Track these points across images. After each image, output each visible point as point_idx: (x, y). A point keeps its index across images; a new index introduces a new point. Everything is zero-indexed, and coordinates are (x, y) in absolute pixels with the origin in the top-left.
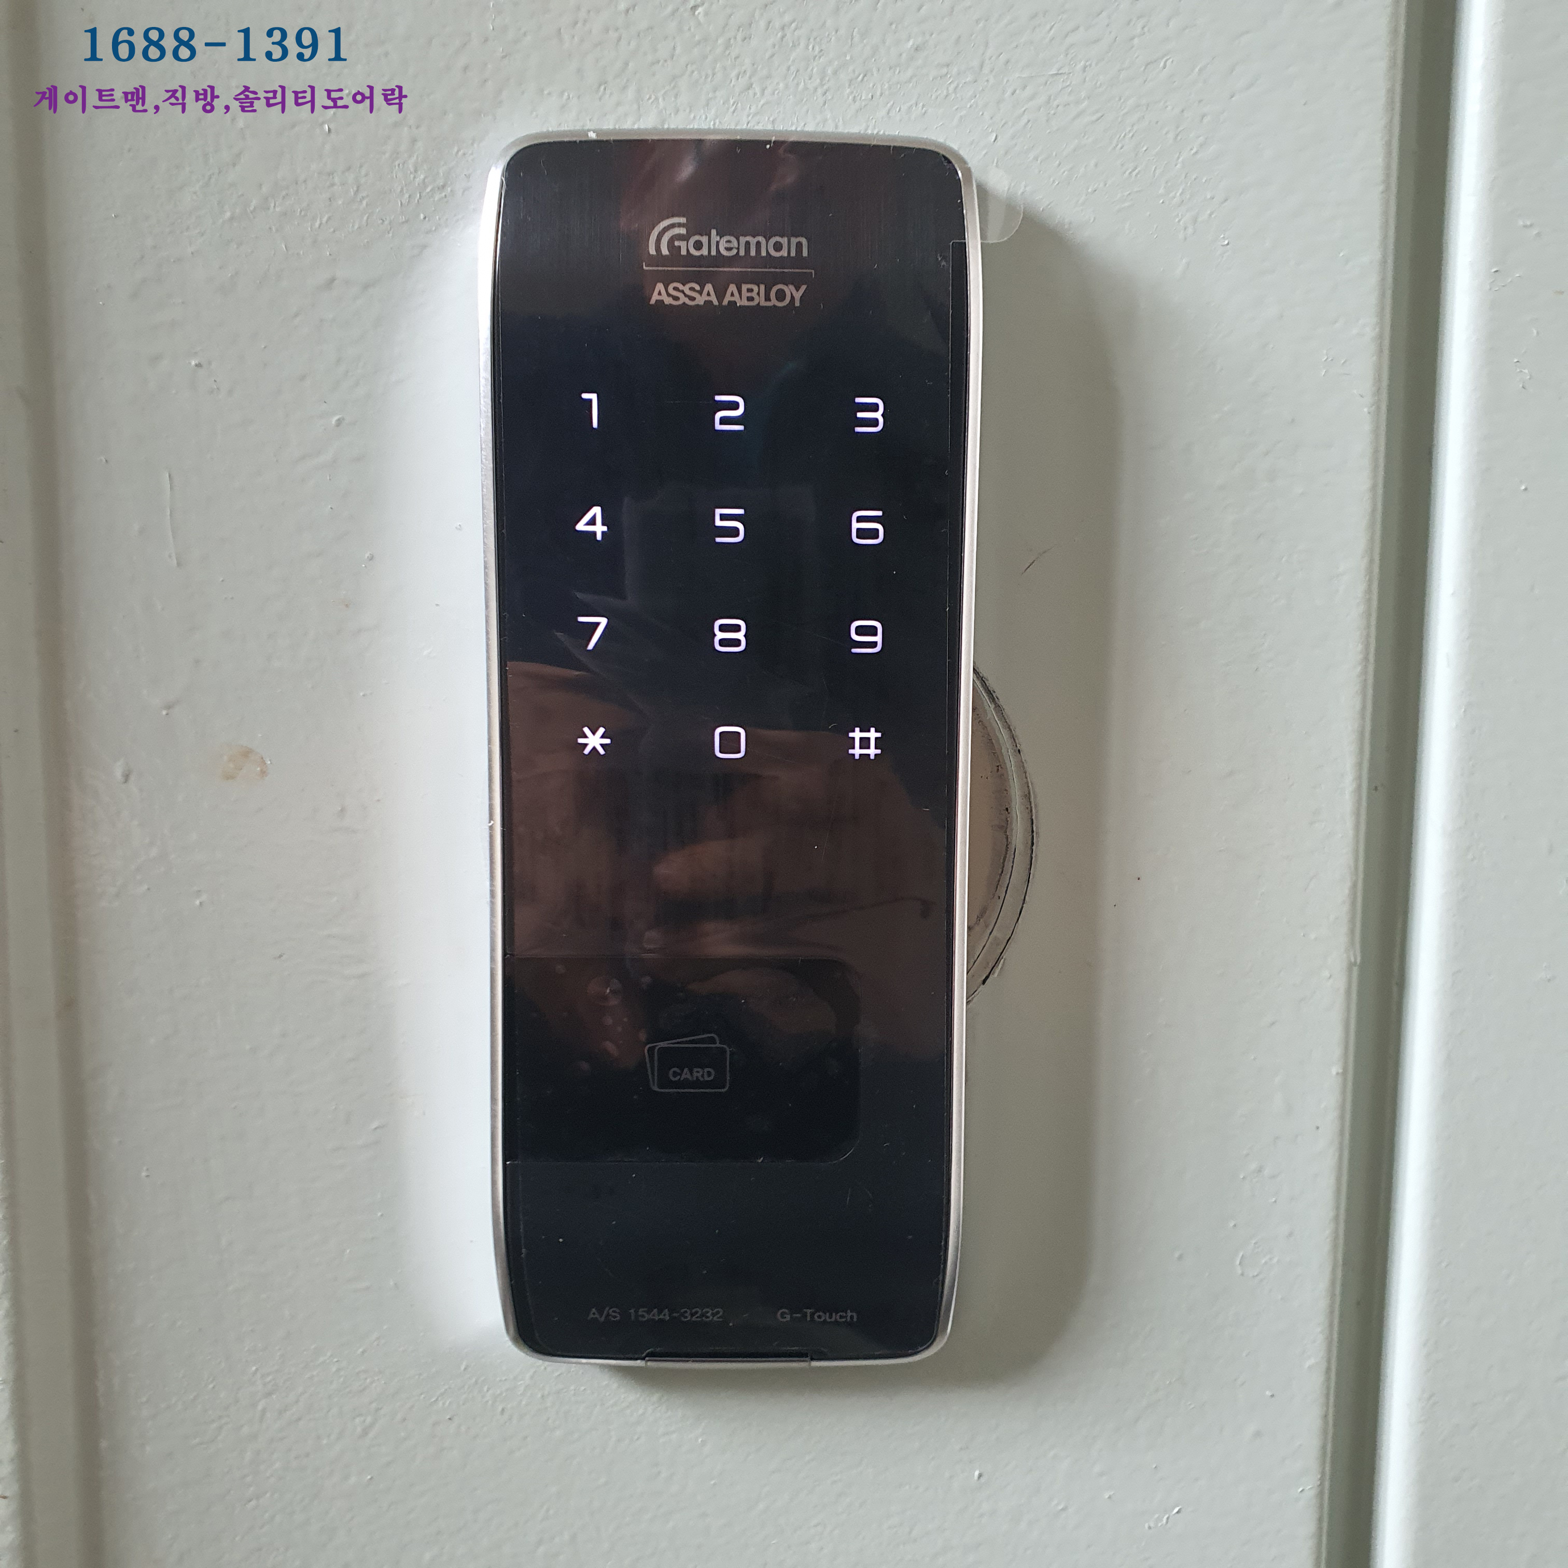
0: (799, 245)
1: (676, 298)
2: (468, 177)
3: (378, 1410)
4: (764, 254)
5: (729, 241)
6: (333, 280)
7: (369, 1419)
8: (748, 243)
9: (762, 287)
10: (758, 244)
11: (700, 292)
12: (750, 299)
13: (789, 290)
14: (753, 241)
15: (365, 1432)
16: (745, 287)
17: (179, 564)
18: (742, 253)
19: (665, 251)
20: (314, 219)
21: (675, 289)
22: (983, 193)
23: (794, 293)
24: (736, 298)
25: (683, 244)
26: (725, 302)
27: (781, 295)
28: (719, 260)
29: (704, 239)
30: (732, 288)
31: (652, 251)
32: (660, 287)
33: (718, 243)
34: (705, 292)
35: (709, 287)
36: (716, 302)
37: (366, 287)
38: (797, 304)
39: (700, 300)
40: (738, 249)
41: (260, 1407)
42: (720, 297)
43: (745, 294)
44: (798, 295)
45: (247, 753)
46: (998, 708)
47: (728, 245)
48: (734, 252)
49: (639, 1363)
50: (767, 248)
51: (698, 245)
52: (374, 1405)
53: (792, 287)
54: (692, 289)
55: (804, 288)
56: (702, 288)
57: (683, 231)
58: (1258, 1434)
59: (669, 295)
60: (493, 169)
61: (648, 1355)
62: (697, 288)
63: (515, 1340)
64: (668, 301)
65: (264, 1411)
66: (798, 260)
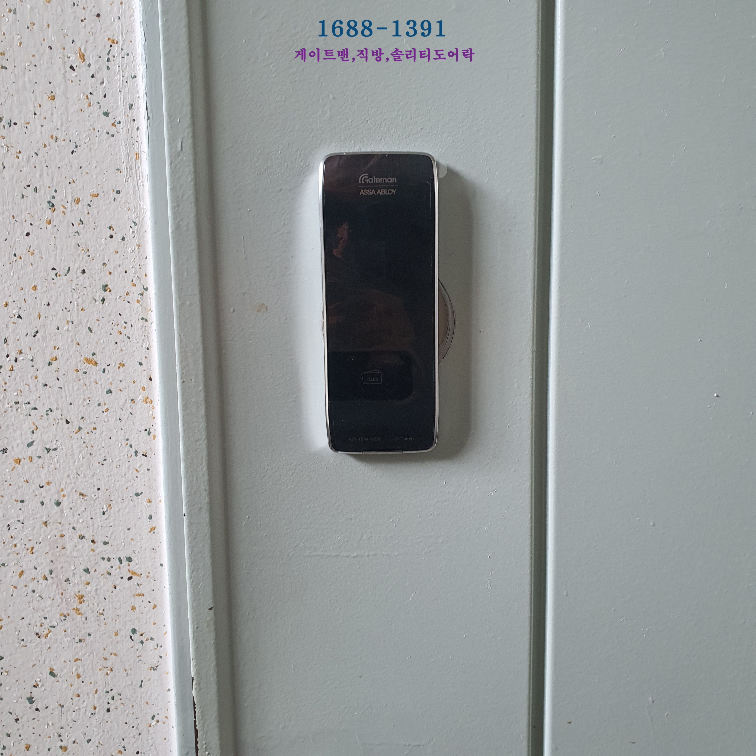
0: (394, 180)
2: (314, 163)
3: (295, 469)
6: (282, 189)
7: (293, 471)
8: (382, 180)
9: (386, 190)
10: (385, 180)
11: (371, 192)
12: (383, 193)
14: (384, 179)
15: (293, 474)
16: (382, 190)
17: (246, 259)
18: (381, 182)
19: (363, 182)
20: (277, 175)
22: (438, 164)
24: (380, 193)
25: (367, 180)
27: (390, 192)
28: (376, 184)
29: (372, 179)
30: (379, 190)
31: (360, 182)
32: (362, 190)
35: (373, 190)
37: (289, 191)
38: (394, 194)
41: (266, 469)
42: (376, 193)
45: (263, 305)
46: (445, 289)
47: (378, 180)
48: (379, 182)
49: (361, 453)
50: (387, 181)
51: (371, 180)
53: (393, 190)
55: (396, 190)
57: (367, 177)
59: (364, 192)
60: (321, 162)
61: (364, 450)
63: (331, 448)
66: (394, 183)
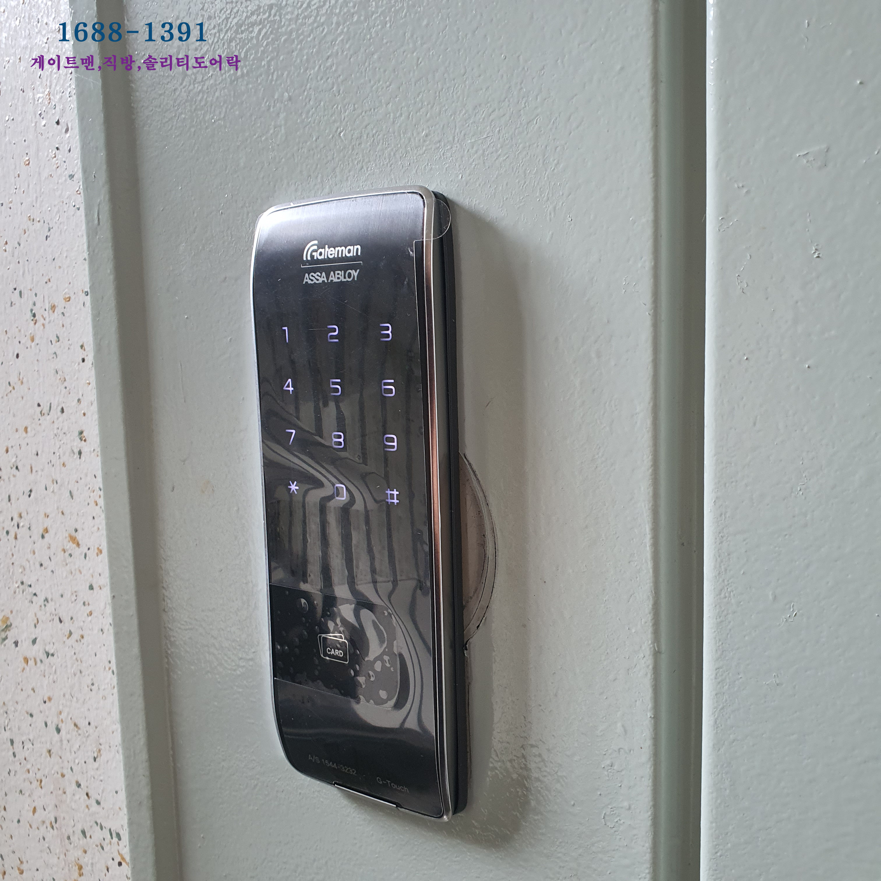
0: (357, 250)
1: (312, 280)
4: (344, 256)
5: (332, 251)
9: (343, 271)
10: (342, 250)
11: (320, 277)
12: (338, 278)
13: (353, 272)
14: (340, 249)
16: (337, 272)
18: (336, 256)
19: (309, 258)
21: (312, 276)
23: (355, 273)
24: (333, 279)
25: (315, 254)
26: (329, 281)
27: (350, 275)
28: (328, 260)
29: (323, 251)
30: (332, 273)
31: (305, 259)
32: (307, 275)
33: (328, 252)
34: (322, 276)
35: (324, 274)
36: (326, 281)
38: (356, 279)
39: (321, 280)
40: (335, 254)
42: (327, 278)
43: (337, 276)
44: (356, 274)
47: (332, 253)
48: (333, 256)
50: (346, 253)
51: (321, 254)
53: (354, 271)
54: (318, 275)
55: (358, 270)
56: (321, 274)
57: (315, 247)
59: (310, 279)
62: (319, 274)
64: (310, 282)
66: (355, 258)
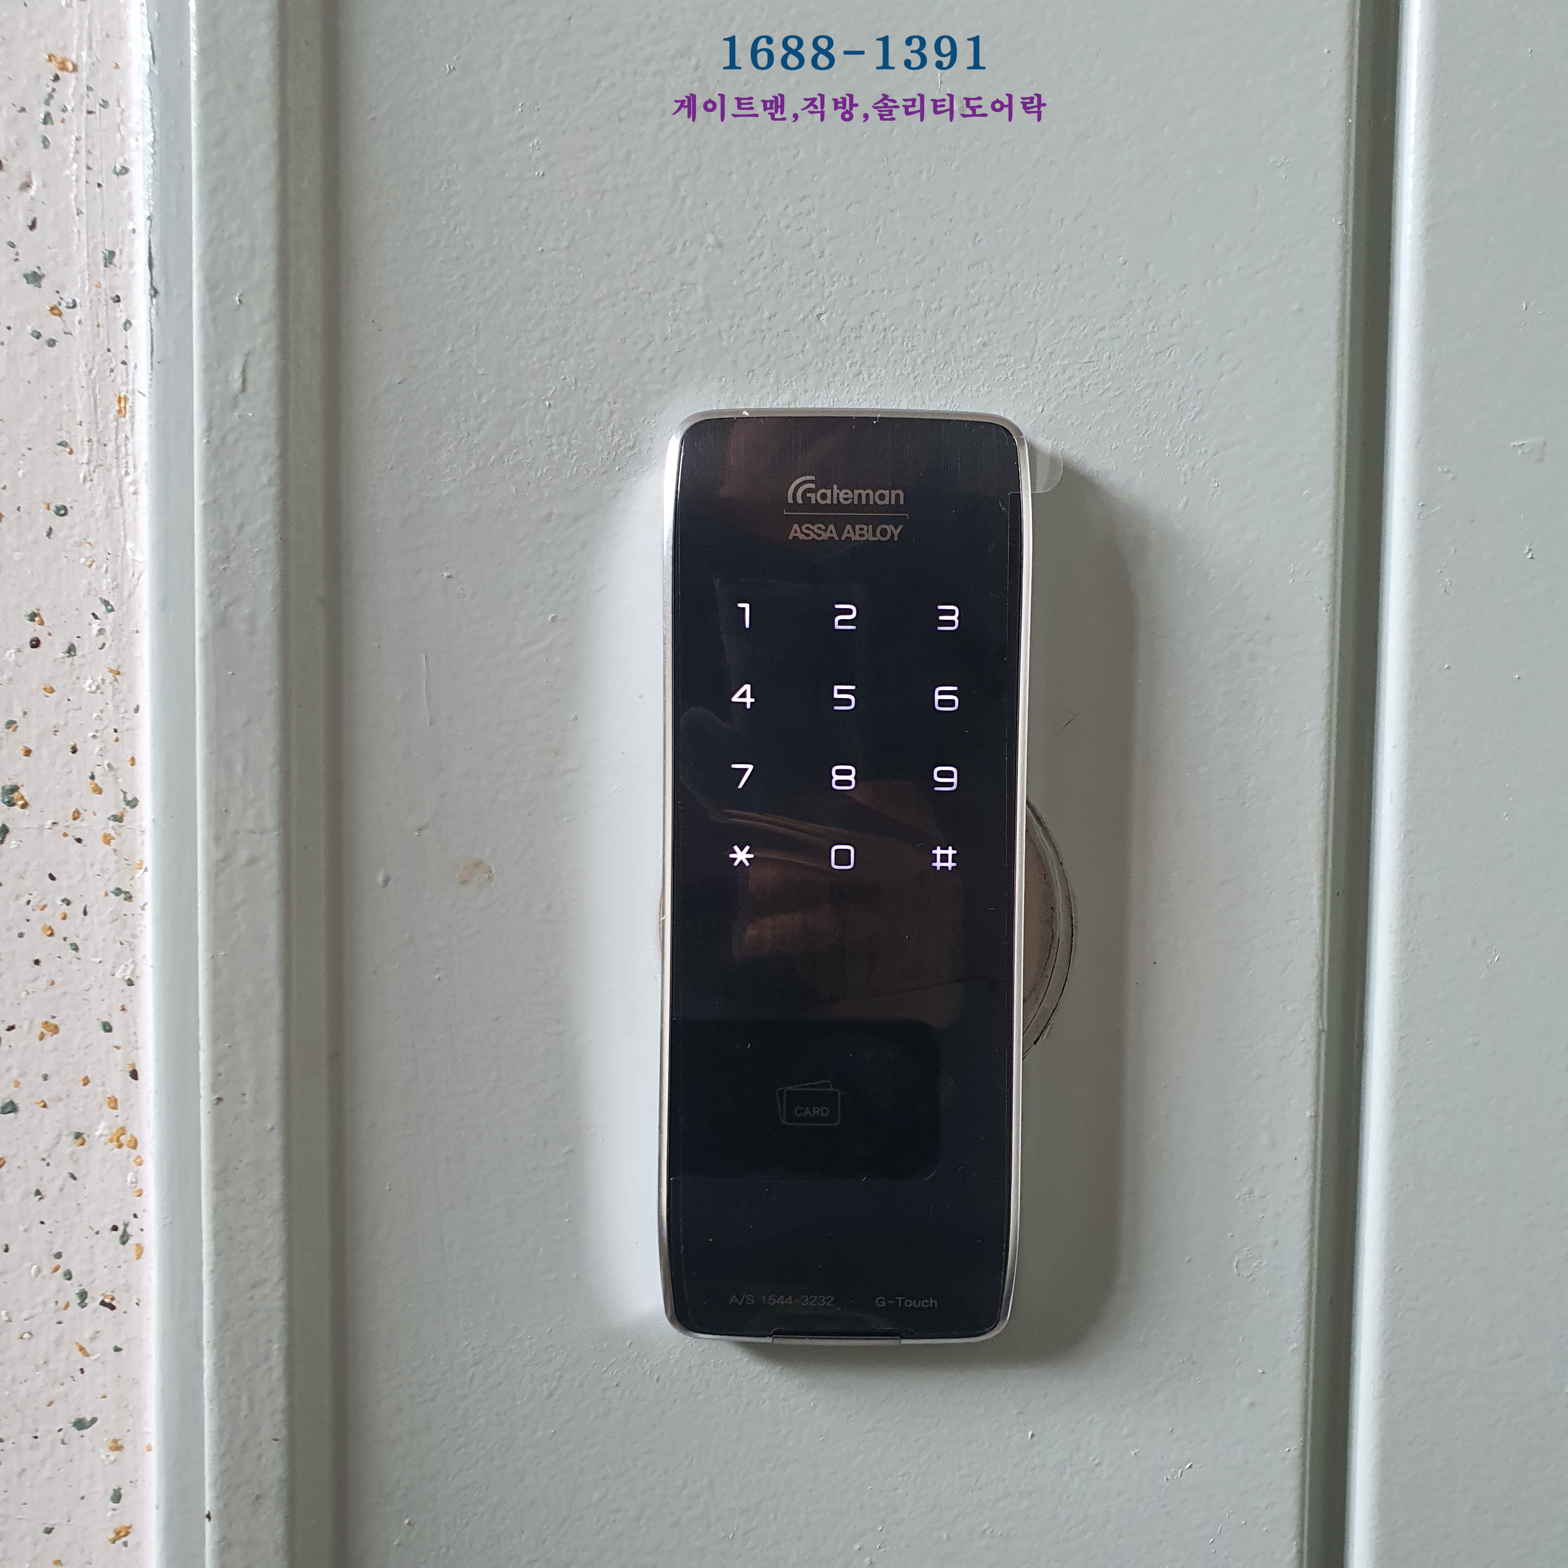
0: (898, 496)
1: (808, 535)
2: (651, 439)
3: (560, 1377)
4: (871, 502)
5: (846, 494)
6: (550, 515)
7: (554, 1384)
8: (860, 495)
9: (871, 526)
10: (868, 495)
11: (825, 531)
12: (861, 535)
13: (890, 528)
14: (864, 493)
15: (551, 1395)
16: (858, 527)
17: (431, 723)
18: (856, 502)
19: (800, 501)
20: (537, 471)
21: (807, 528)
22: (1033, 451)
23: (894, 531)
24: (851, 535)
25: (812, 495)
26: (843, 538)
27: (884, 533)
28: (839, 507)
29: (828, 492)
30: (849, 527)
31: (790, 501)
32: (796, 526)
33: (838, 494)
34: (829, 531)
35: (831, 527)
36: (836, 538)
37: (576, 520)
38: (896, 539)
39: (825, 536)
40: (853, 499)
41: (470, 1374)
42: (840, 534)
43: (858, 532)
44: (896, 533)
45: (478, 864)
46: (1046, 830)
47: (846, 496)
48: (850, 501)
49: (768, 1340)
50: (874, 497)
51: (824, 496)
52: (558, 1373)
53: (892, 527)
54: (819, 528)
55: (901, 527)
56: (827, 528)
57: (813, 486)
58: (1252, 1404)
59: (802, 532)
60: (674, 436)
61: (776, 1333)
62: (823, 527)
63: (671, 1320)
64: (802, 537)
65: (472, 1377)
66: (897, 507)
